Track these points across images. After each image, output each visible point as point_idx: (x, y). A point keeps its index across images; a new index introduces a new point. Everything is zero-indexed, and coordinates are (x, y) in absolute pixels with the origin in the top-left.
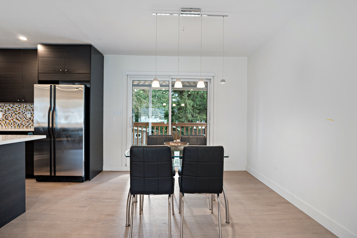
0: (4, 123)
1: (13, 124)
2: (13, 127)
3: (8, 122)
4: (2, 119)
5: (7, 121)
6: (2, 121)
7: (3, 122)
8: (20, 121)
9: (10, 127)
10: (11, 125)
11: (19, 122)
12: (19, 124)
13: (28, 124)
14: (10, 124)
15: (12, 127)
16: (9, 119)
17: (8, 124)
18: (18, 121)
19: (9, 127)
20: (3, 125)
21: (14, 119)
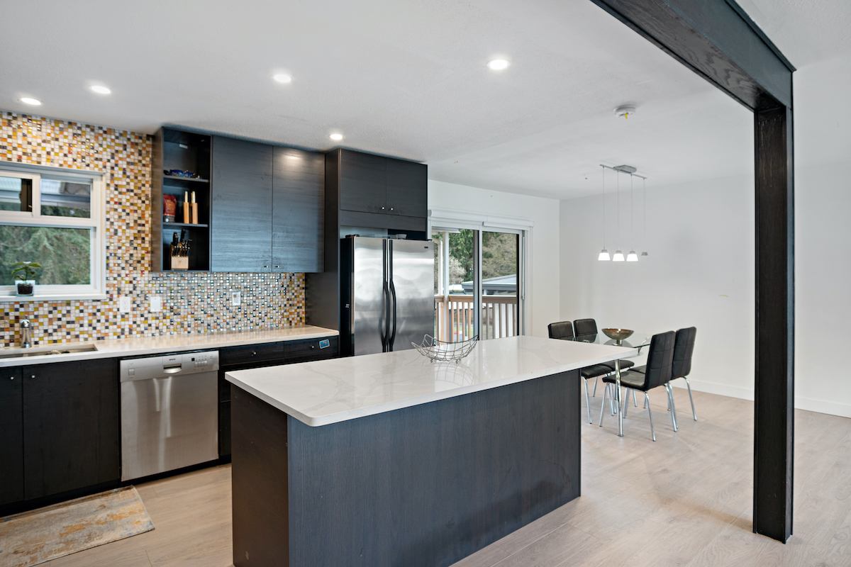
0: (168, 324)
1: (193, 326)
2: (192, 332)
3: (179, 320)
4: (161, 314)
5: (177, 319)
6: (161, 318)
7: (164, 320)
8: (212, 316)
9: (186, 332)
10: (189, 329)
11: (209, 318)
12: (209, 325)
13: (233, 322)
14: (186, 326)
15: (189, 332)
16: (182, 314)
17: (179, 326)
18: (208, 316)
19: (182, 333)
20: (165, 331)
21: (196, 313)
